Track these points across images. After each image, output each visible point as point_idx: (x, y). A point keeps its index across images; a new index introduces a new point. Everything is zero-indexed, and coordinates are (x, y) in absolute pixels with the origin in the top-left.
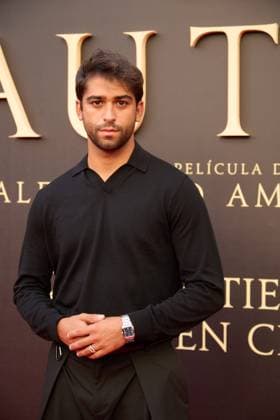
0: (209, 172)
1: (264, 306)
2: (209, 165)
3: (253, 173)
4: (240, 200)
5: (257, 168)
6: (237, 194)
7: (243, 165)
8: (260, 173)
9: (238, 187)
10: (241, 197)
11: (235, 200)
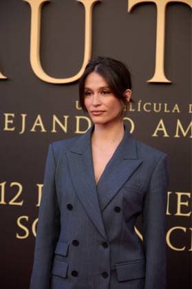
0: (139, 110)
1: (179, 213)
2: (139, 104)
3: (173, 111)
4: (162, 131)
5: (176, 107)
6: (161, 127)
7: (166, 105)
8: (178, 111)
9: (161, 122)
10: (164, 129)
11: (158, 131)
